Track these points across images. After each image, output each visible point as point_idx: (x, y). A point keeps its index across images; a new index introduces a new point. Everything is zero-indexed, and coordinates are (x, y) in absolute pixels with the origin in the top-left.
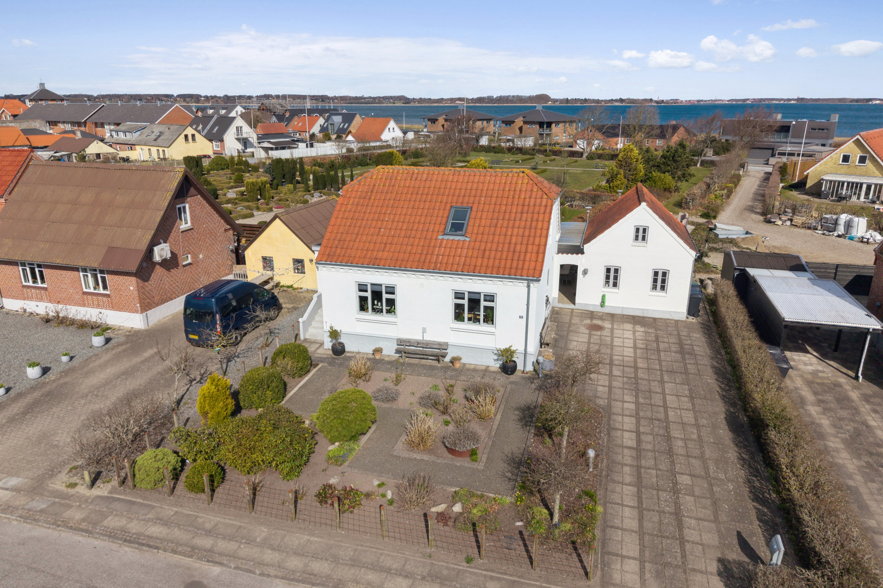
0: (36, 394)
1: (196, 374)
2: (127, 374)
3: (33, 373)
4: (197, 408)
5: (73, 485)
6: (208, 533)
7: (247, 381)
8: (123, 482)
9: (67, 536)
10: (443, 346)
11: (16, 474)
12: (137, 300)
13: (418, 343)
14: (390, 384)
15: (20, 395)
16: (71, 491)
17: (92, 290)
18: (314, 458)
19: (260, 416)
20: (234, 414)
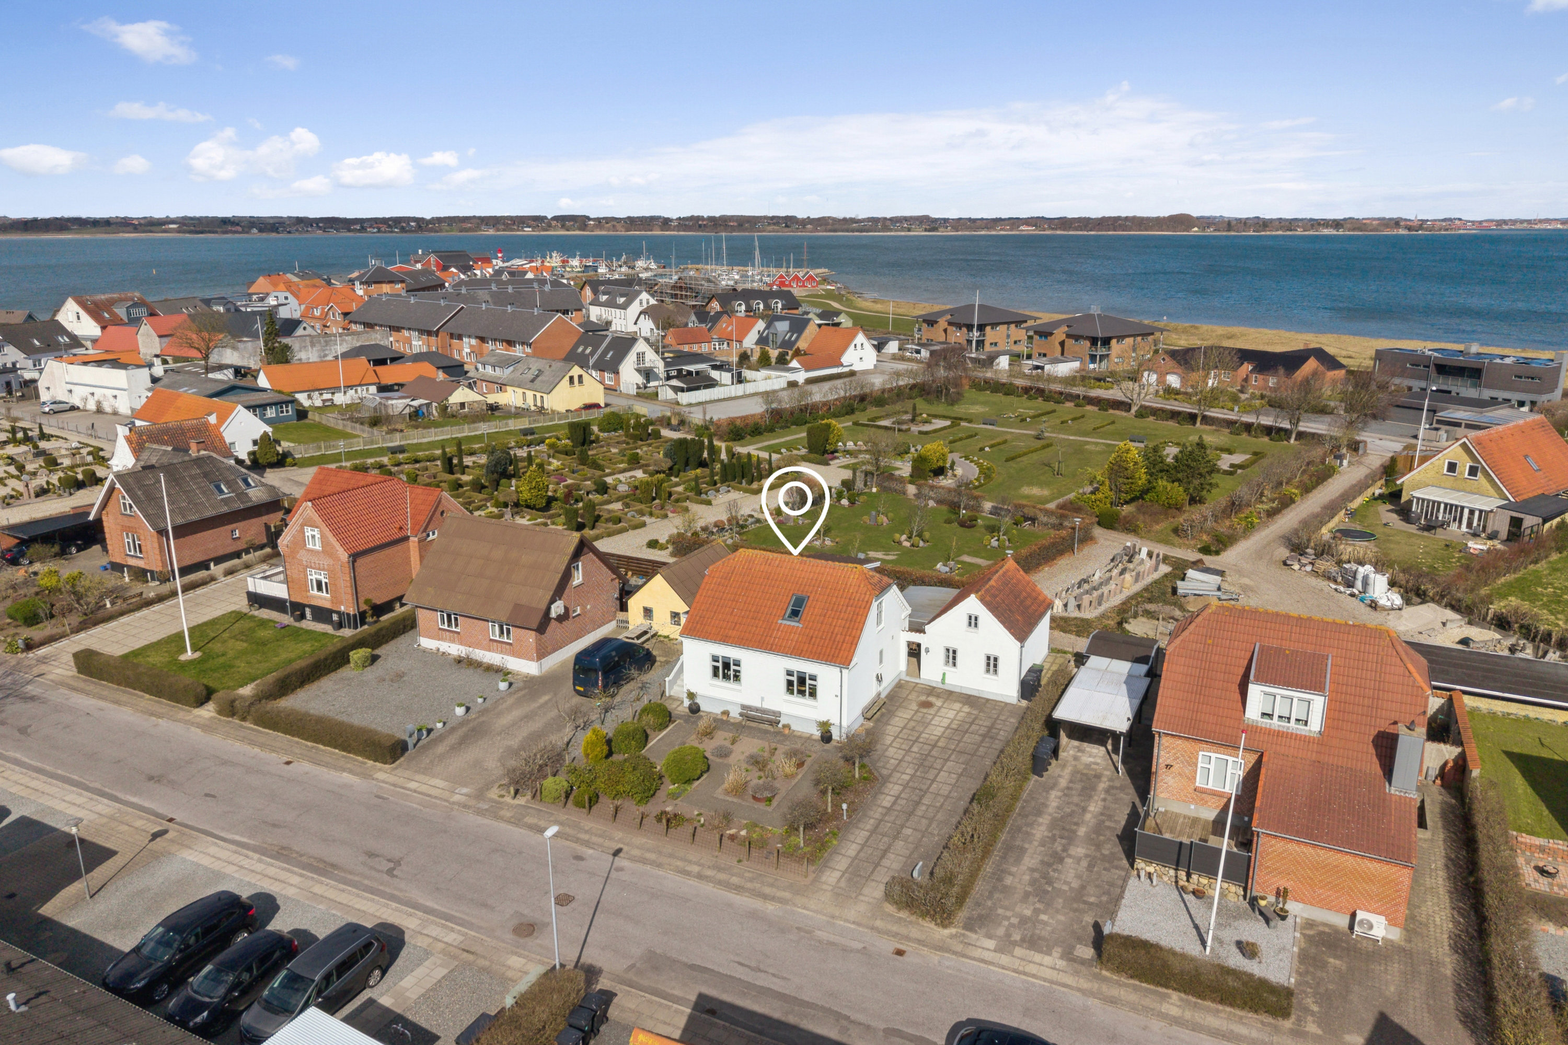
0: (465, 729)
1: (580, 722)
2: (528, 717)
3: (460, 711)
4: (582, 749)
5: (502, 796)
6: (586, 832)
7: (618, 732)
8: (534, 797)
9: (503, 826)
10: (779, 714)
11: (465, 786)
12: (534, 651)
13: (757, 710)
14: (727, 744)
15: (453, 729)
16: (502, 800)
17: (497, 638)
18: (658, 793)
19: (625, 760)
20: (607, 757)
